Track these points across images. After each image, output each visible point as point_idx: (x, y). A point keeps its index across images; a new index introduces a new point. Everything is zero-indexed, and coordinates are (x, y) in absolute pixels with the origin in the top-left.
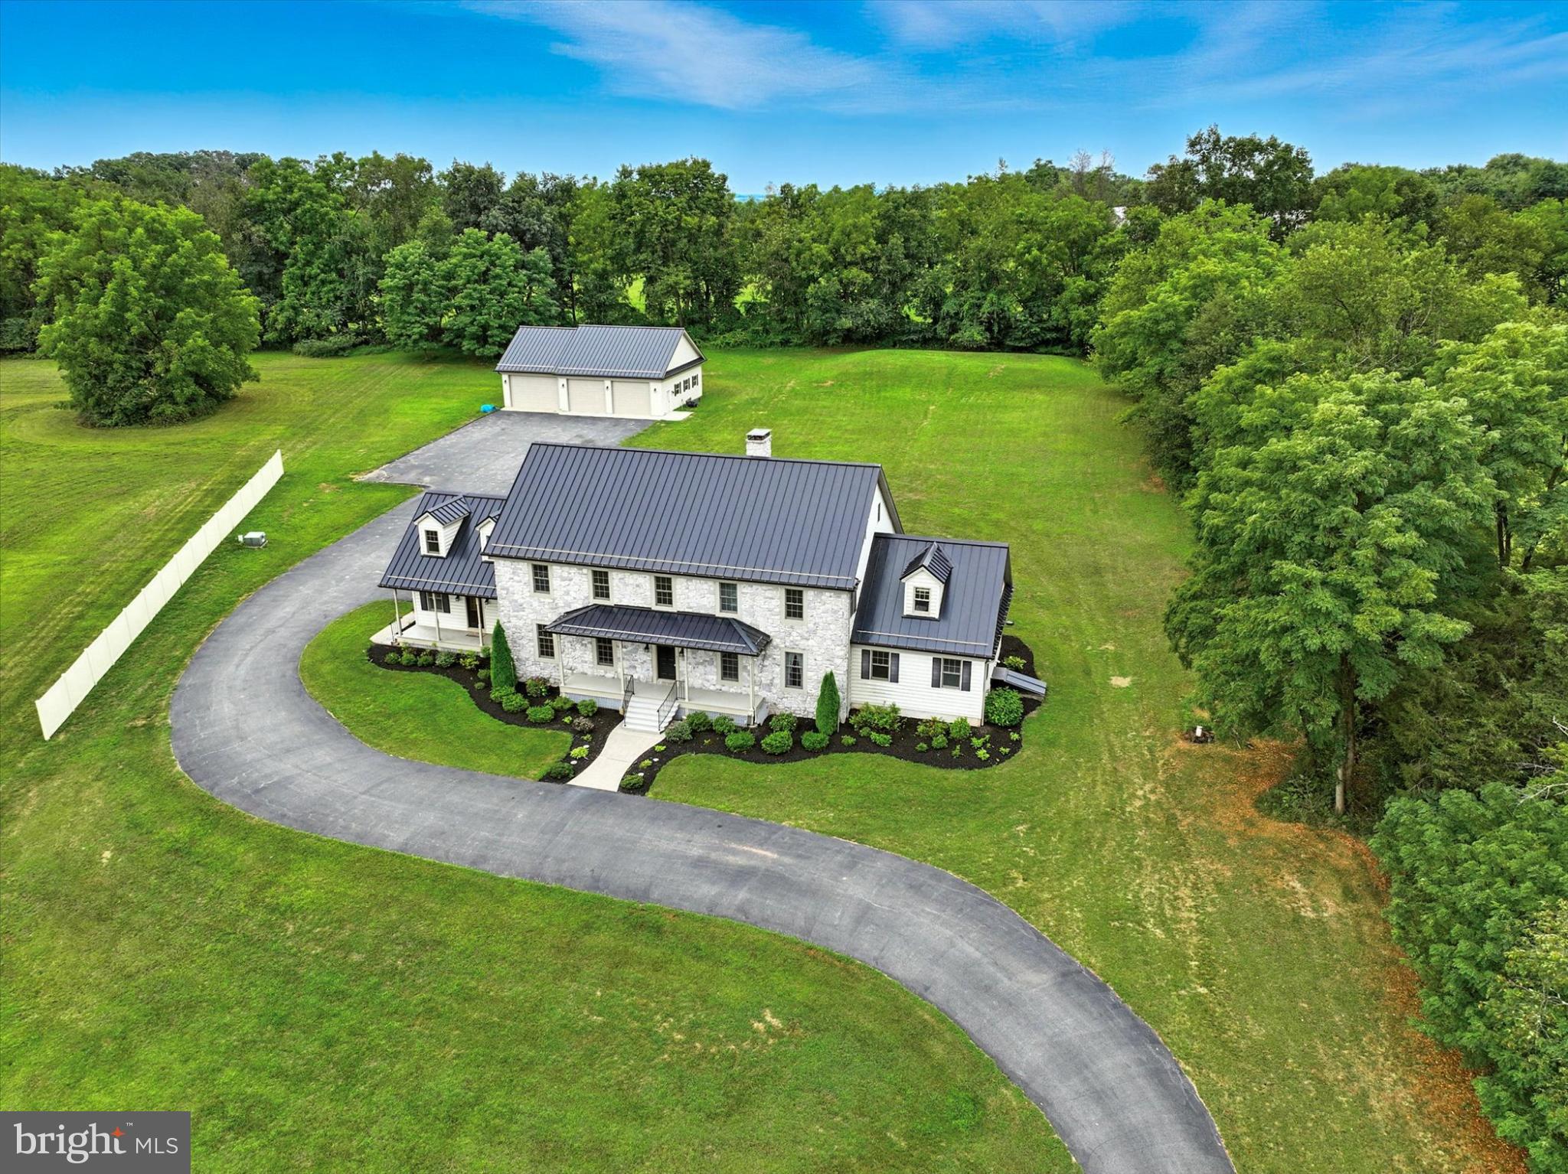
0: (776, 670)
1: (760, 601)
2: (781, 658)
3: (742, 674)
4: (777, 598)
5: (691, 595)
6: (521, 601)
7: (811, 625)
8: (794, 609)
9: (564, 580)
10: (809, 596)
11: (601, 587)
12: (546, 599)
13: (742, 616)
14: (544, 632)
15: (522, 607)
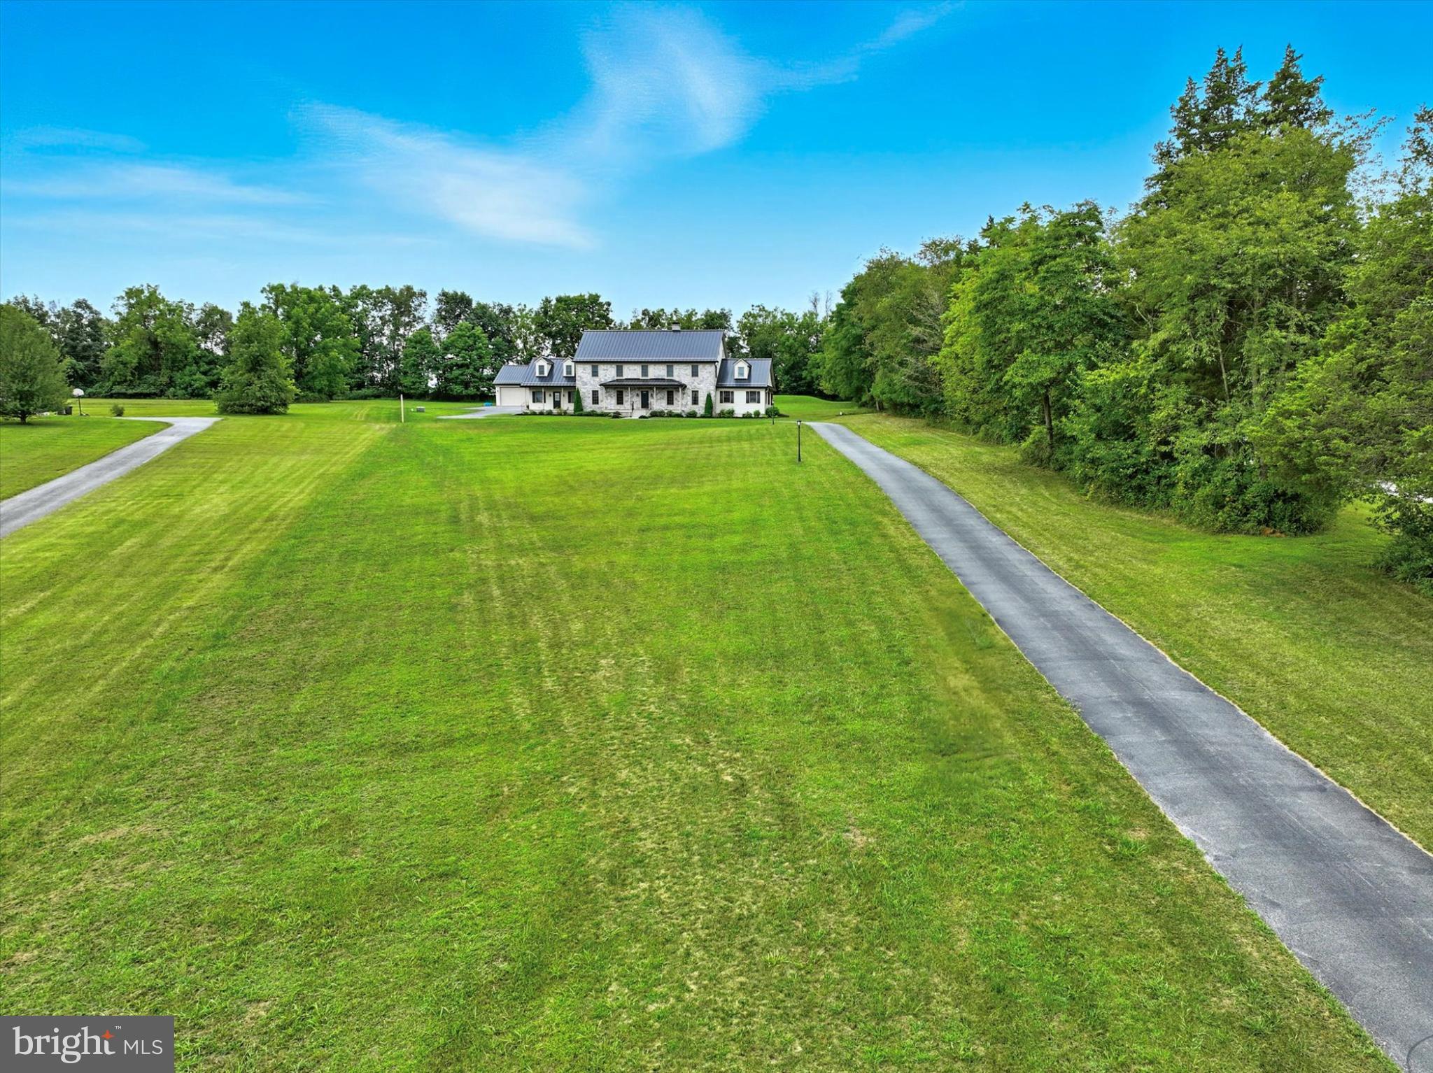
0: (689, 399)
1: (682, 371)
2: (690, 394)
3: (675, 402)
4: (689, 369)
5: (655, 371)
6: (586, 381)
7: (701, 379)
8: (695, 374)
9: (604, 370)
10: (700, 367)
11: (620, 372)
12: (596, 379)
13: (675, 378)
14: (595, 393)
15: (586, 384)
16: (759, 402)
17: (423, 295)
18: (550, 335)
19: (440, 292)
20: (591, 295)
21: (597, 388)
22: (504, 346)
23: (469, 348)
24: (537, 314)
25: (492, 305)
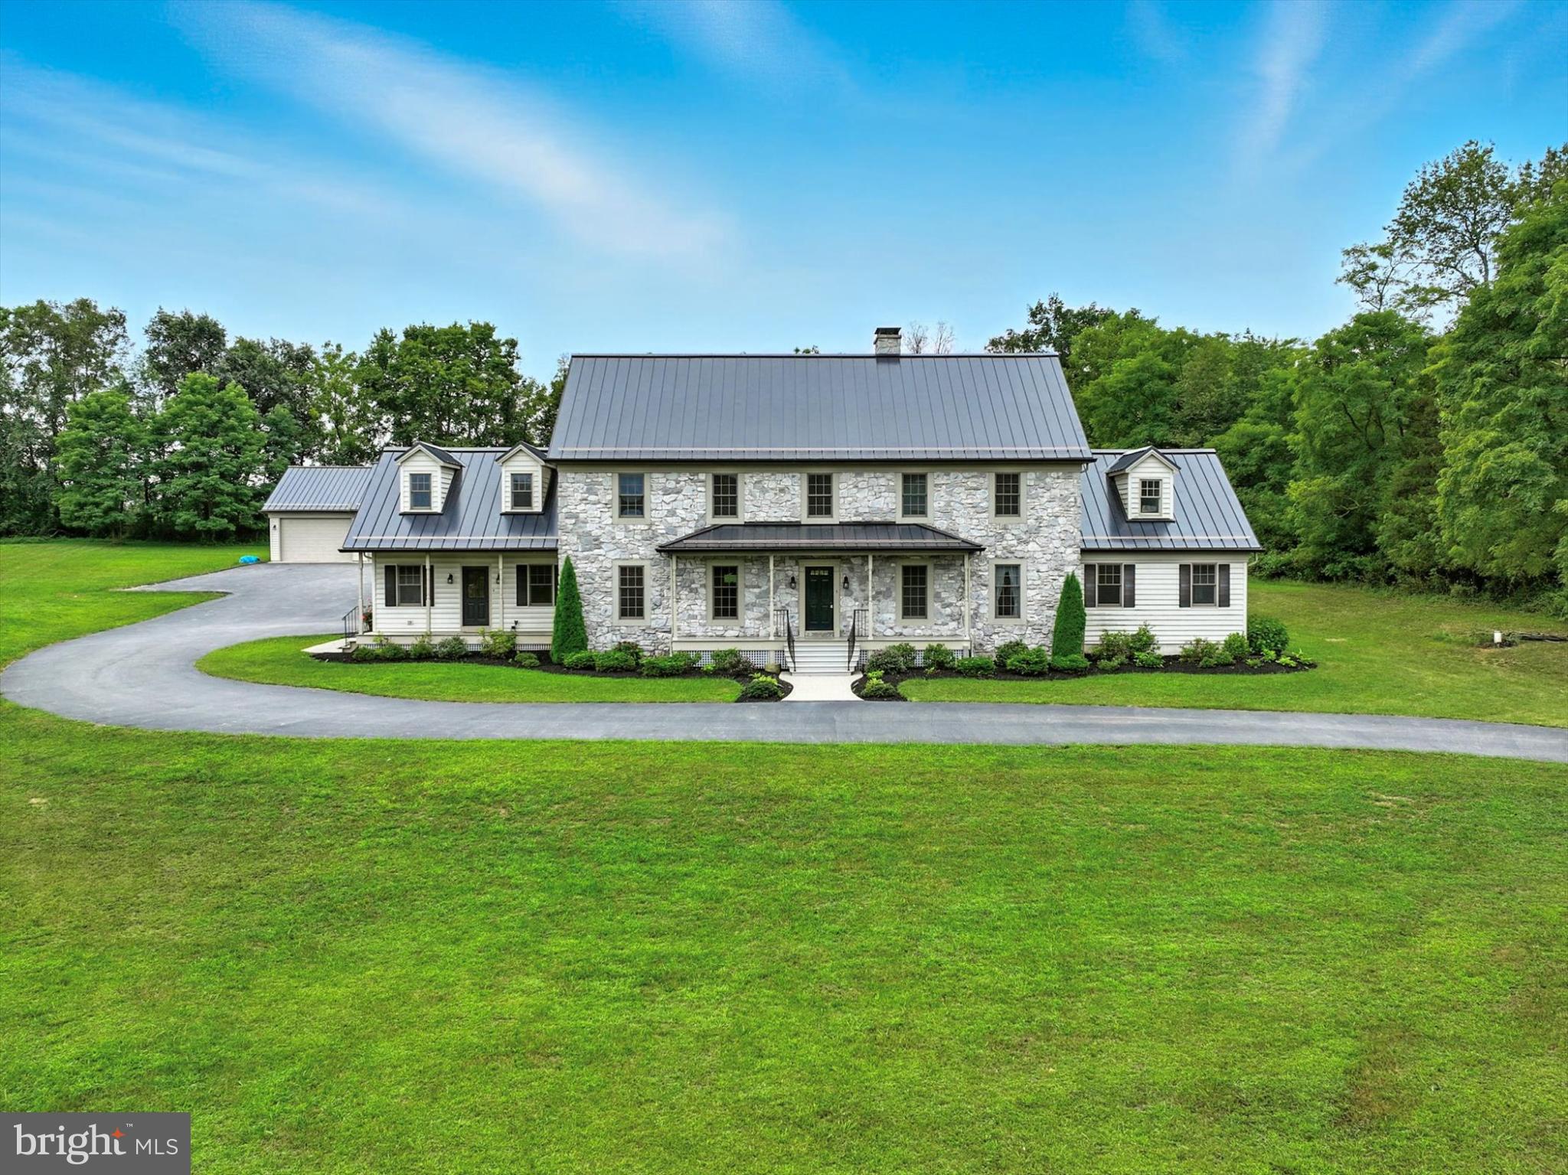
0: (987, 597)
1: (961, 495)
2: (989, 575)
3: (932, 606)
4: (983, 490)
5: (860, 495)
6: (596, 532)
7: (1032, 522)
8: (1007, 502)
9: (667, 492)
10: (1028, 479)
11: (725, 499)
12: (637, 525)
13: (935, 518)
14: (631, 580)
15: (597, 543)
16: (1225, 602)
17: (119, 320)
18: (390, 405)
19: (154, 314)
20: (475, 327)
21: (642, 554)
22: (294, 425)
23: (212, 430)
24: (363, 363)
25: (268, 345)
